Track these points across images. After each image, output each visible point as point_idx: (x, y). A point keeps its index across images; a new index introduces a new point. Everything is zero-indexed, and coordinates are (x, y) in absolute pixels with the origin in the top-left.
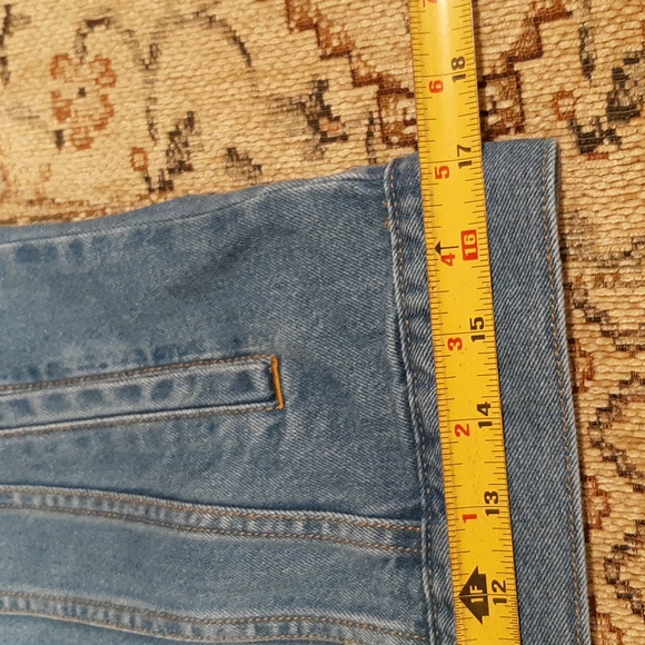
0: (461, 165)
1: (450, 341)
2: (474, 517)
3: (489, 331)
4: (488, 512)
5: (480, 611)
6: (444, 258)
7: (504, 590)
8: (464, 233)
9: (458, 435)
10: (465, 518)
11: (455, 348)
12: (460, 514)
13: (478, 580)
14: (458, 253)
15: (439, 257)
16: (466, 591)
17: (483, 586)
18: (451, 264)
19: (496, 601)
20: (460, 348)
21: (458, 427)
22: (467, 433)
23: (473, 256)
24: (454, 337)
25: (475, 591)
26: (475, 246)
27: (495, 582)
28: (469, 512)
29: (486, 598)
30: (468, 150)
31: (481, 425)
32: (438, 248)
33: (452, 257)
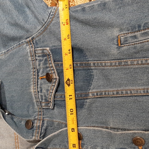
0: (66, 8)
1: (64, 39)
2: (68, 69)
3: (70, 37)
4: (70, 68)
5: (69, 85)
6: (63, 25)
7: (72, 81)
8: (66, 20)
9: (66, 55)
10: (67, 69)
11: (65, 40)
12: (66, 69)
13: (68, 80)
14: (66, 24)
15: (62, 24)
16: (66, 82)
17: (69, 81)
18: (64, 26)
19: (71, 83)
20: (66, 40)
21: (65, 54)
22: (67, 55)
23: (68, 24)
24: (65, 38)
25: (68, 82)
26: (68, 22)
27: (71, 80)
28: (67, 68)
29: (70, 83)
30: (67, 5)
31: (69, 53)
32: (62, 23)
33: (65, 24)
